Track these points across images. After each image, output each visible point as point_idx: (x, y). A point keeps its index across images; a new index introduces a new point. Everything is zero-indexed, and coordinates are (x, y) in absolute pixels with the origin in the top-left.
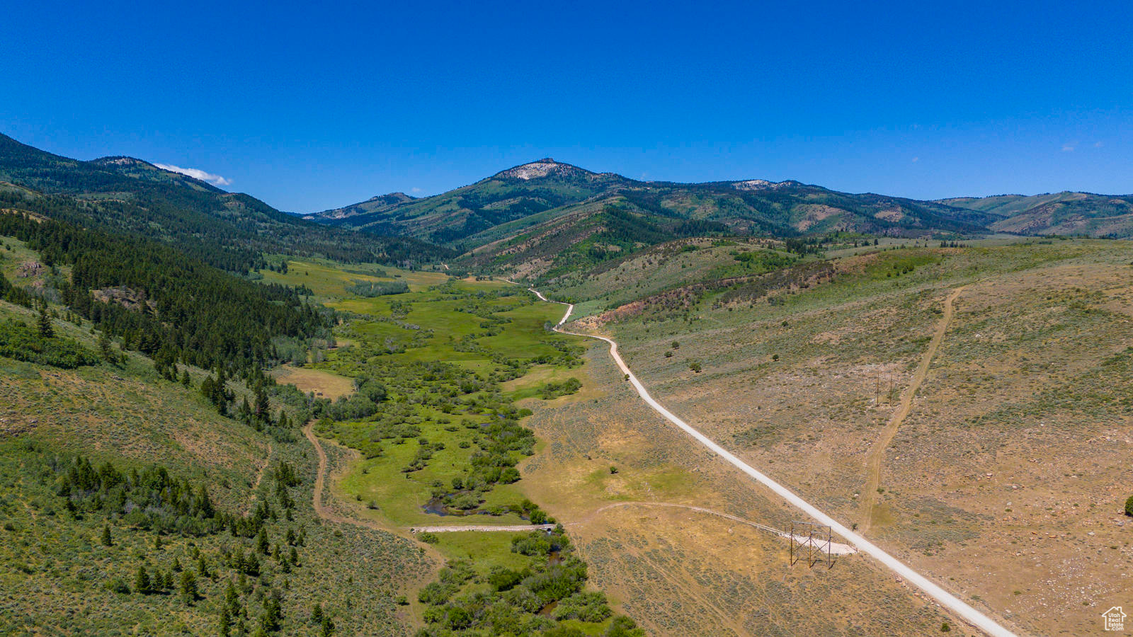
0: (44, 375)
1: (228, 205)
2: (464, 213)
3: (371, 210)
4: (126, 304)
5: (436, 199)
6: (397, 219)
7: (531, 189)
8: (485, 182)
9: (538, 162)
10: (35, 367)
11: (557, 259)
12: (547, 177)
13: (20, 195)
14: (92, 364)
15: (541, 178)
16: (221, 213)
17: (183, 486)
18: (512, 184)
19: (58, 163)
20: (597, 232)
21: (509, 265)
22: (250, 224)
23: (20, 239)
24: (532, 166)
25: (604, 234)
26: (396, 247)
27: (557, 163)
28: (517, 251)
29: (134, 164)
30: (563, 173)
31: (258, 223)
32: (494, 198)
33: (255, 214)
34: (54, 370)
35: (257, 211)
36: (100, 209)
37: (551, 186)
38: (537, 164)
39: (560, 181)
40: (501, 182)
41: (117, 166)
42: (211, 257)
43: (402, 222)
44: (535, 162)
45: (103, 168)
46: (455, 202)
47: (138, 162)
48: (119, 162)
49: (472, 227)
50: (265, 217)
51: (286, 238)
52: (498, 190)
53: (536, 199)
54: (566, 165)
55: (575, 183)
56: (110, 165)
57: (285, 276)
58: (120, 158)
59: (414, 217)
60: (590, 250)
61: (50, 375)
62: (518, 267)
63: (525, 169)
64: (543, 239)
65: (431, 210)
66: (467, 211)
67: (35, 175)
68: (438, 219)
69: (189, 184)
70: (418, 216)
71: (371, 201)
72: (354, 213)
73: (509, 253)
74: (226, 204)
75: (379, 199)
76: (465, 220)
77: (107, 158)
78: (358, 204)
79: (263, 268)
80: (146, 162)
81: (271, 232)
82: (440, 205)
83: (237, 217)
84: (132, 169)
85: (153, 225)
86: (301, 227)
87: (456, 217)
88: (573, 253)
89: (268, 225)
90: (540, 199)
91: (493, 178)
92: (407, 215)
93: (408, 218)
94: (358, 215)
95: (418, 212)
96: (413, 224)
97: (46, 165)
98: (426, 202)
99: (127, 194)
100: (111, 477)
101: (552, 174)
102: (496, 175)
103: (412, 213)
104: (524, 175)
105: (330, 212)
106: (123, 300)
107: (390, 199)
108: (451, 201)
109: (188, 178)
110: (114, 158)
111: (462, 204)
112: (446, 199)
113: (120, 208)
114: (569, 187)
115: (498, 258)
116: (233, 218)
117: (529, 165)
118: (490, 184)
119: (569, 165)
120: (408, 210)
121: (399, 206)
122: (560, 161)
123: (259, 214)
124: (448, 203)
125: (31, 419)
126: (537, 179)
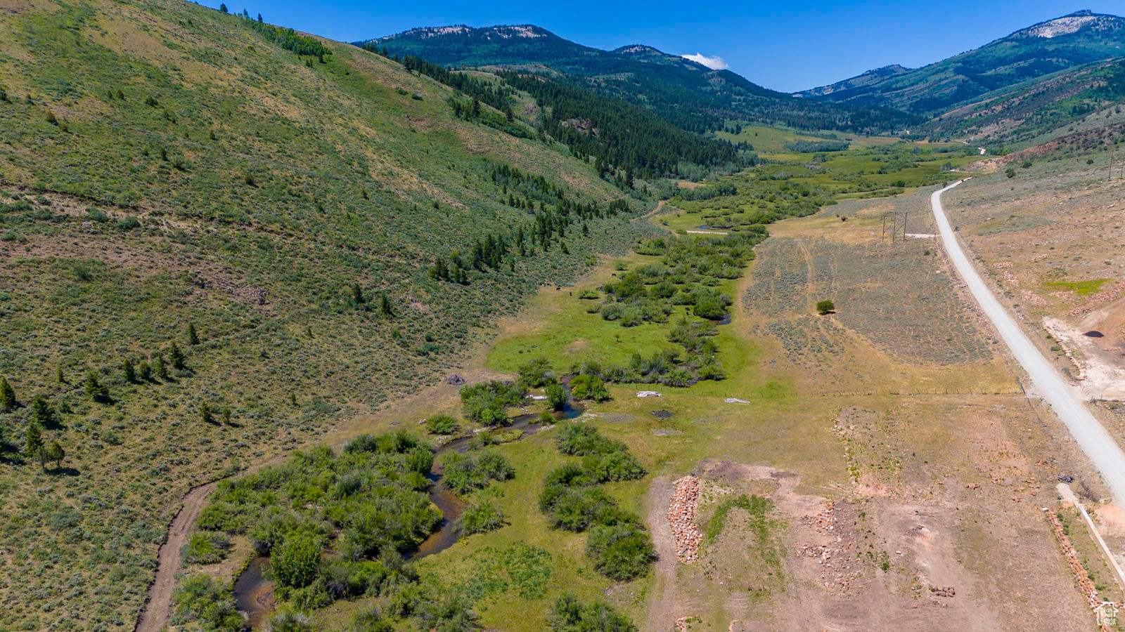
0: (501, 134)
1: (712, 81)
2: (957, 80)
3: (858, 84)
4: (580, 130)
5: (931, 67)
6: (882, 92)
7: (1050, 48)
8: (995, 44)
9: (1069, 16)
10: (497, 131)
11: (1030, 119)
12: (1078, 34)
13: (548, 74)
14: (531, 138)
15: (1068, 35)
16: (704, 89)
17: (551, 186)
18: (1027, 45)
19: (585, 53)
20: (1092, 86)
21: (974, 128)
22: (727, 97)
23: (529, 92)
24: (1060, 21)
25: (1100, 89)
26: (862, 115)
27: (1095, 15)
28: (990, 113)
29: (645, 51)
30: (1101, 27)
31: (734, 97)
32: (1002, 61)
33: (734, 88)
34: (506, 135)
35: (735, 86)
36: (603, 85)
37: (1082, 43)
38: (1067, 19)
39: (1096, 37)
40: (1014, 43)
41: (631, 54)
42: (676, 120)
43: (887, 95)
44: (1065, 17)
45: (618, 56)
46: (951, 70)
47: (647, 49)
48: (633, 50)
49: (962, 95)
50: (743, 90)
51: (757, 109)
52: (1008, 53)
53: (1054, 60)
54: (1107, 16)
55: (1115, 37)
56: (626, 53)
57: (737, 136)
58: (634, 46)
59: (902, 88)
60: (1075, 107)
61: (505, 136)
62: (981, 129)
63: (1050, 26)
64: (1024, 98)
65: (921, 80)
66: (961, 77)
67: (568, 64)
68: (925, 88)
69: (687, 66)
70: (906, 87)
71: (863, 75)
72: (843, 88)
73: (980, 115)
74: (709, 81)
75: (871, 72)
76: (956, 88)
77: (625, 48)
78: (849, 80)
79: (720, 130)
80: (654, 49)
81: (744, 104)
82: (933, 74)
83: (717, 92)
84: (643, 55)
85: (640, 96)
86: (773, 99)
87: (946, 84)
88: (1051, 111)
89: (742, 98)
90: (1060, 60)
91: (1005, 40)
92: (894, 86)
93: (894, 90)
94: (845, 91)
95: (906, 83)
96: (897, 95)
97: (576, 55)
98: (919, 72)
99: (630, 74)
100: (517, 175)
101: (1085, 29)
102: (1010, 35)
103: (900, 85)
104: (1048, 33)
105: (819, 89)
106: (579, 127)
107: (882, 72)
108: (947, 68)
109: (687, 61)
110: (630, 47)
111: (958, 71)
112: (943, 67)
113: (618, 83)
114: (1106, 44)
115: (966, 121)
116: (713, 93)
117: (1055, 21)
118: (999, 46)
119: (1112, 16)
120: (897, 82)
121: (890, 78)
122: (1098, 13)
123: (738, 88)
124: (943, 71)
125: (487, 148)
126: (1064, 36)
